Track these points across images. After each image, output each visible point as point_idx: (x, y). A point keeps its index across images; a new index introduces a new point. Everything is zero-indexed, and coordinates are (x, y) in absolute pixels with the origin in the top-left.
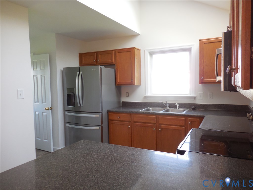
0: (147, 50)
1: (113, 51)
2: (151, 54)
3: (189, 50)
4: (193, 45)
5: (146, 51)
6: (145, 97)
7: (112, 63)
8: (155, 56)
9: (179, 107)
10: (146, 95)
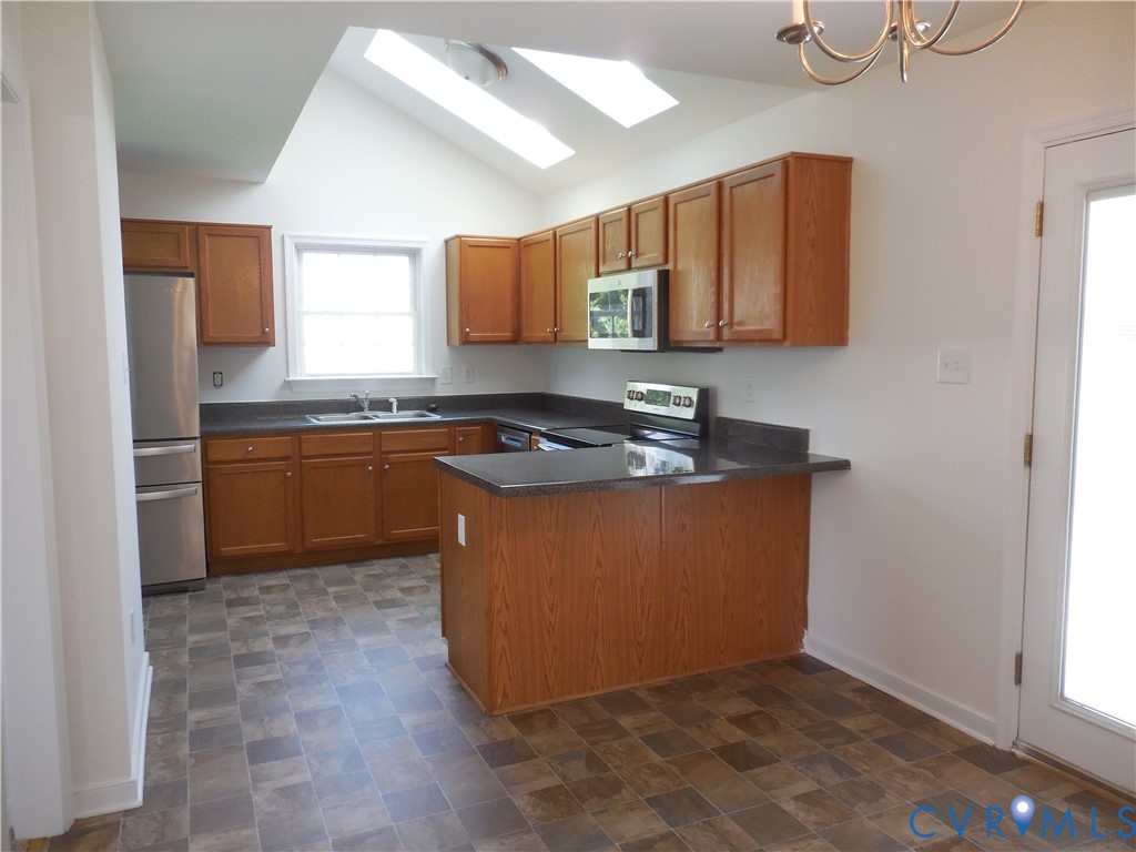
0: (290, 237)
1: (187, 227)
2: (300, 249)
3: (414, 254)
4: (426, 242)
5: (286, 238)
6: (288, 384)
7: (182, 267)
8: (307, 256)
9: (398, 409)
10: (291, 378)
